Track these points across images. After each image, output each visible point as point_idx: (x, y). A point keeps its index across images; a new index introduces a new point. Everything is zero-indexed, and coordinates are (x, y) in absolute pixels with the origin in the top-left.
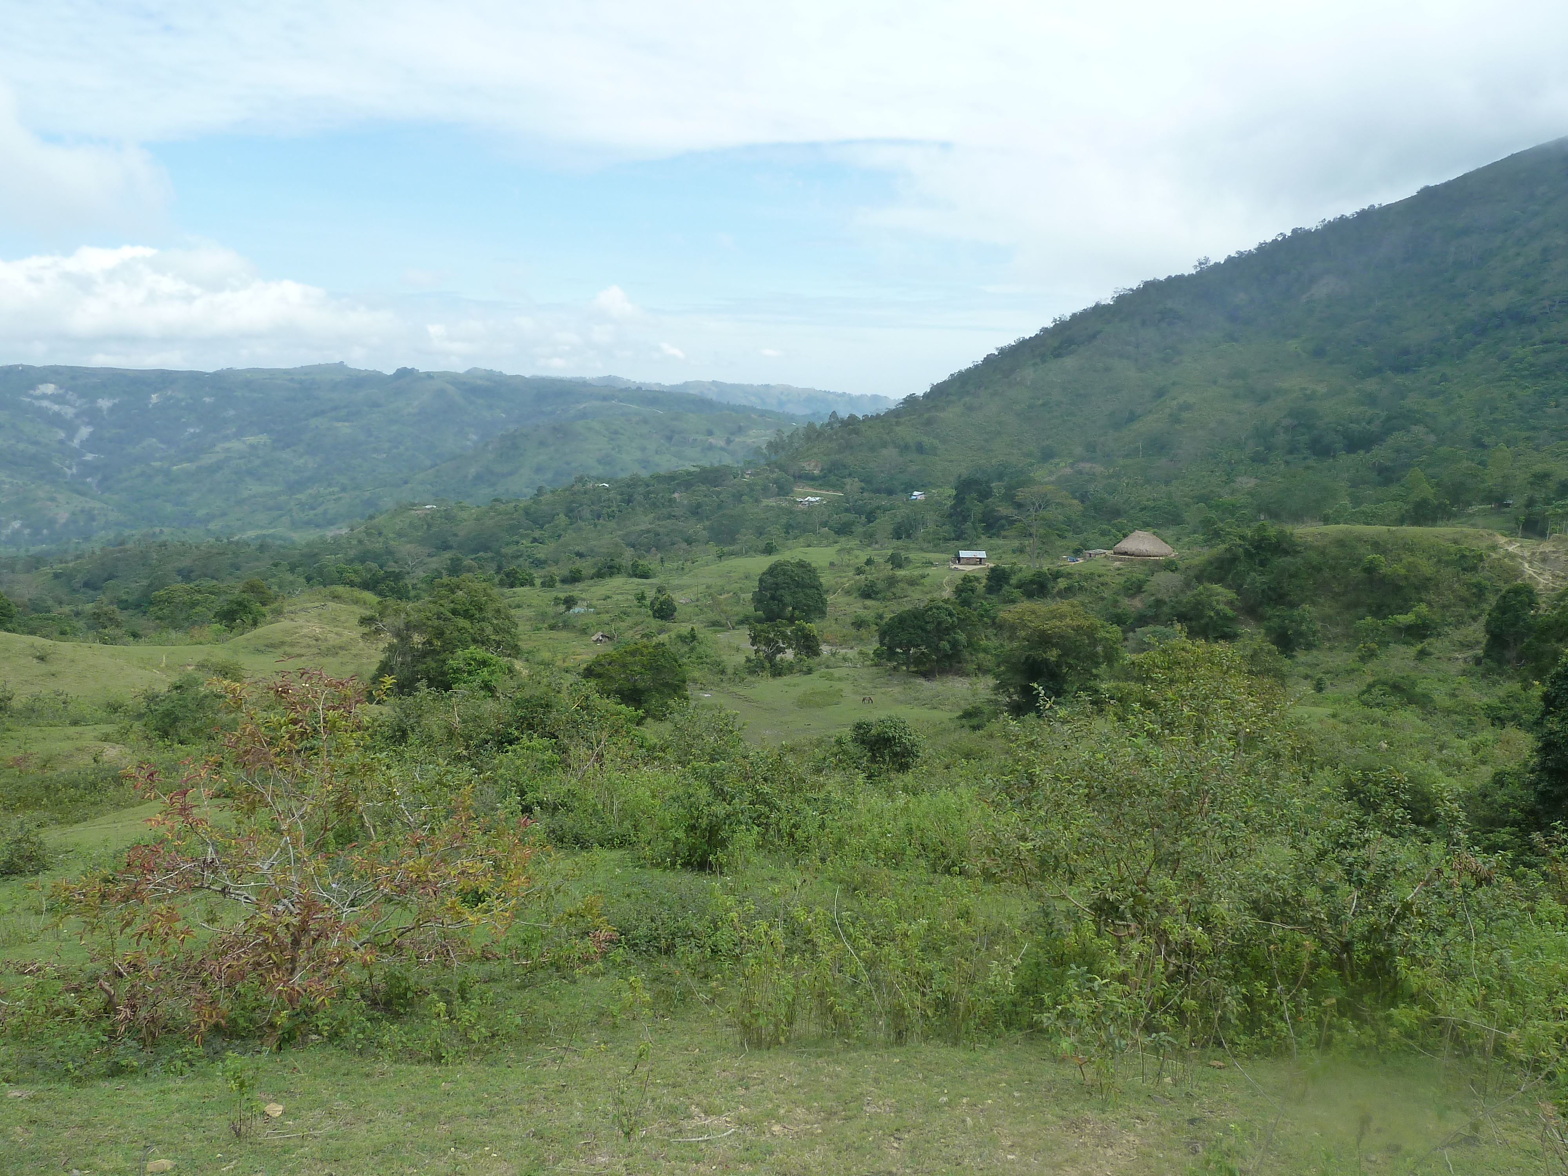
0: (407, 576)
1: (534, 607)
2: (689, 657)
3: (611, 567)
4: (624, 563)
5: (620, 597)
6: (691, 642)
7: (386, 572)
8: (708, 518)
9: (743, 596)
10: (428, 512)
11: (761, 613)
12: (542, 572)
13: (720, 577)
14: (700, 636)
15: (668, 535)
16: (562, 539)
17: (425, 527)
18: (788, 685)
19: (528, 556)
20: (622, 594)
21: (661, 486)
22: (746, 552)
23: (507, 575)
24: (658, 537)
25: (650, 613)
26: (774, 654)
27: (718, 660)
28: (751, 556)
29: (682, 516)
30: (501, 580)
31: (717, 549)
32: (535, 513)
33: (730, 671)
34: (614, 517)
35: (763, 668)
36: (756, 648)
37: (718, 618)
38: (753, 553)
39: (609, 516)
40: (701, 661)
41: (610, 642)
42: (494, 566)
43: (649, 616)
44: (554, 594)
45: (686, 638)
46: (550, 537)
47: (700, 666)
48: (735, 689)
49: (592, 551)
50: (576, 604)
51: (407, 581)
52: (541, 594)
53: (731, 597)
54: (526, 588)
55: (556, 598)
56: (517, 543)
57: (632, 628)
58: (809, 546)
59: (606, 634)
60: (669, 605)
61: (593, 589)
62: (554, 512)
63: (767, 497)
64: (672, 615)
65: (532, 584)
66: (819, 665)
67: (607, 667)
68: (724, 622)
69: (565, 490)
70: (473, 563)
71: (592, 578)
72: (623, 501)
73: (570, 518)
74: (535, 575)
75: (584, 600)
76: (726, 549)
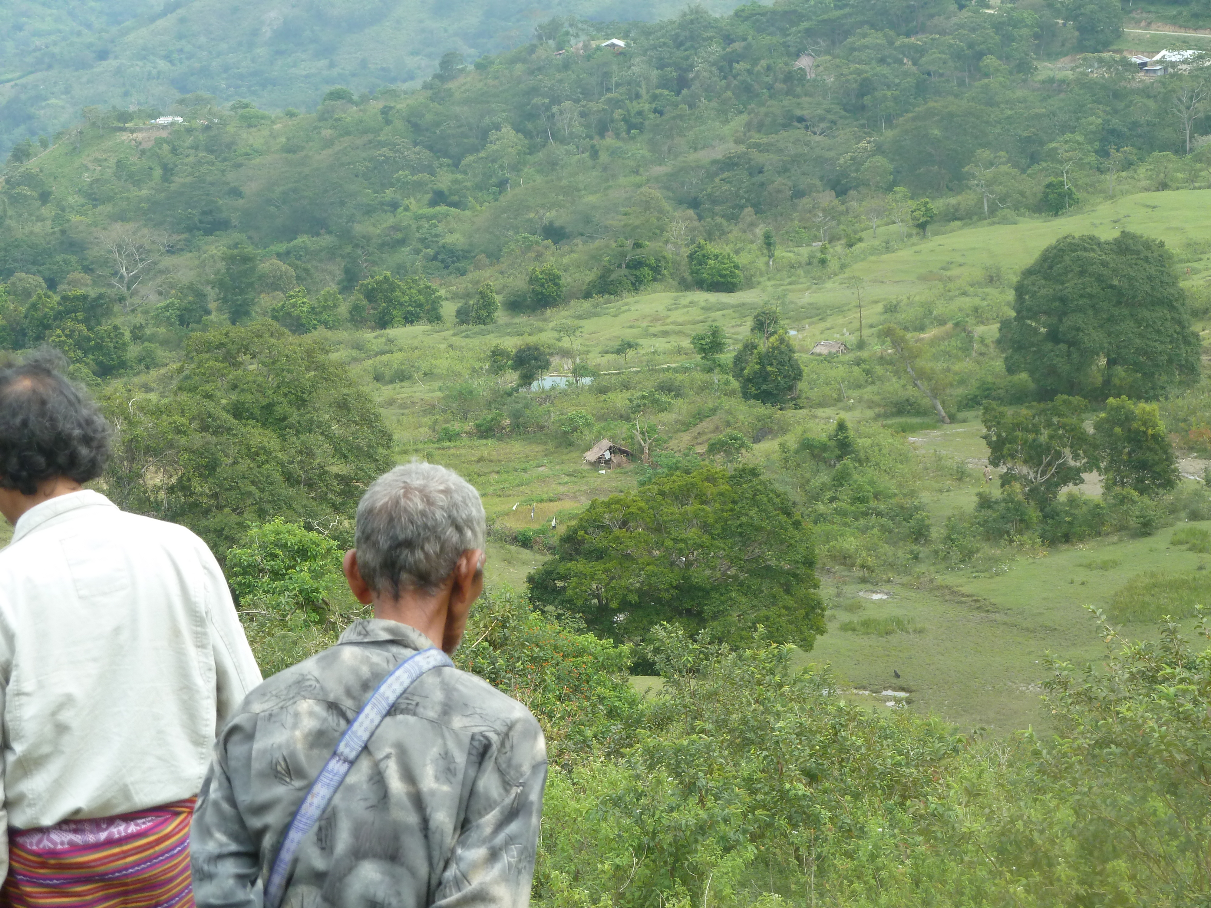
0: (117, 308)
1: (440, 377)
2: (832, 500)
3: (637, 264)
4: (669, 251)
5: (661, 344)
6: (840, 458)
7: (65, 298)
8: (889, 120)
9: (980, 330)
10: (164, 134)
11: (1024, 376)
12: (460, 284)
13: (923, 278)
14: (862, 443)
15: (784, 170)
16: (510, 193)
17: (158, 172)
18: (1089, 566)
19: (423, 240)
20: (665, 334)
21: (766, 40)
22: (993, 211)
23: (370, 295)
24: (759, 178)
25: (735, 384)
26: (1053, 486)
27: (907, 503)
28: (1005, 221)
29: (822, 119)
30: (356, 309)
31: (912, 204)
32: (438, 124)
33: (936, 533)
34: (640, 127)
35: (1024, 524)
36: (1003, 469)
37: (911, 392)
38: (1009, 213)
39: (631, 127)
40: (862, 508)
41: (632, 467)
42: (336, 269)
43: (733, 393)
44: (492, 341)
45: (824, 448)
46: (479, 187)
47: (862, 522)
48: (950, 579)
49: (587, 220)
50: (545, 366)
51: (118, 321)
52: (458, 341)
53: (948, 336)
54: (419, 329)
55: (496, 354)
56: (394, 206)
57: (687, 426)
58: (1163, 186)
59: (621, 444)
60: (782, 364)
61: (588, 325)
62: (487, 121)
63: (1051, 56)
64: (791, 388)
65: (435, 318)
66: (1173, 510)
67: (617, 531)
68: (926, 402)
69: (513, 61)
70: (284, 267)
71: (587, 295)
72: (664, 83)
73: (528, 134)
74: (442, 292)
75: (566, 353)
76: (938, 205)
